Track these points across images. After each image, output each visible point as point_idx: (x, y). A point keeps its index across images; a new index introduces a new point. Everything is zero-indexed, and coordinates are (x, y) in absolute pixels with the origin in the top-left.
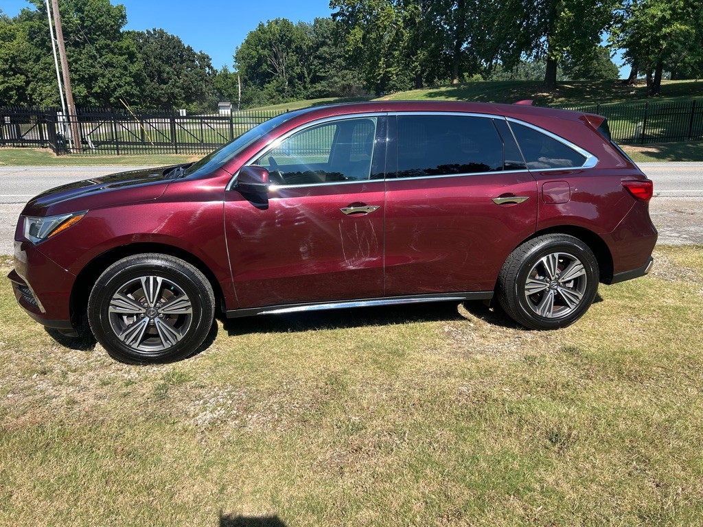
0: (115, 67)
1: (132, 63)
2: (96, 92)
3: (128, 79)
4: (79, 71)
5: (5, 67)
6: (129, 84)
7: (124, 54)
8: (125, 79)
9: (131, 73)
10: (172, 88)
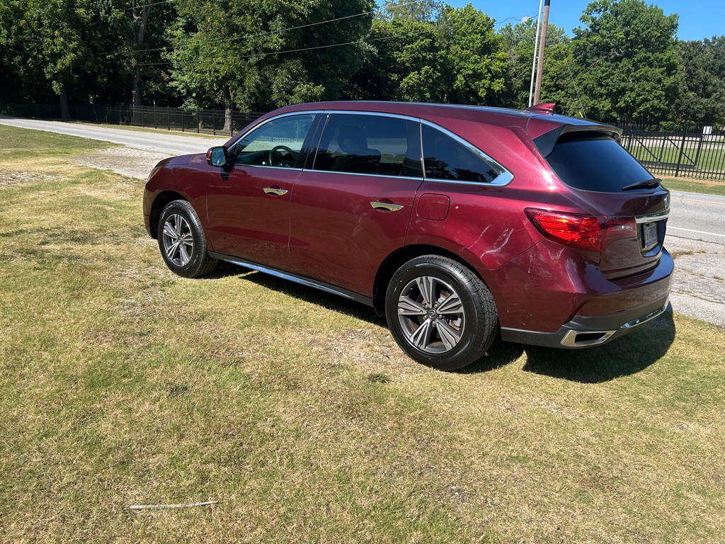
0: (648, 80)
1: (669, 75)
2: (620, 107)
3: (659, 93)
4: (609, 86)
5: (550, 83)
6: (658, 97)
7: (663, 66)
8: (656, 93)
9: (664, 86)
10: (713, 103)
